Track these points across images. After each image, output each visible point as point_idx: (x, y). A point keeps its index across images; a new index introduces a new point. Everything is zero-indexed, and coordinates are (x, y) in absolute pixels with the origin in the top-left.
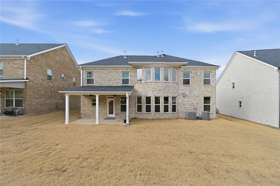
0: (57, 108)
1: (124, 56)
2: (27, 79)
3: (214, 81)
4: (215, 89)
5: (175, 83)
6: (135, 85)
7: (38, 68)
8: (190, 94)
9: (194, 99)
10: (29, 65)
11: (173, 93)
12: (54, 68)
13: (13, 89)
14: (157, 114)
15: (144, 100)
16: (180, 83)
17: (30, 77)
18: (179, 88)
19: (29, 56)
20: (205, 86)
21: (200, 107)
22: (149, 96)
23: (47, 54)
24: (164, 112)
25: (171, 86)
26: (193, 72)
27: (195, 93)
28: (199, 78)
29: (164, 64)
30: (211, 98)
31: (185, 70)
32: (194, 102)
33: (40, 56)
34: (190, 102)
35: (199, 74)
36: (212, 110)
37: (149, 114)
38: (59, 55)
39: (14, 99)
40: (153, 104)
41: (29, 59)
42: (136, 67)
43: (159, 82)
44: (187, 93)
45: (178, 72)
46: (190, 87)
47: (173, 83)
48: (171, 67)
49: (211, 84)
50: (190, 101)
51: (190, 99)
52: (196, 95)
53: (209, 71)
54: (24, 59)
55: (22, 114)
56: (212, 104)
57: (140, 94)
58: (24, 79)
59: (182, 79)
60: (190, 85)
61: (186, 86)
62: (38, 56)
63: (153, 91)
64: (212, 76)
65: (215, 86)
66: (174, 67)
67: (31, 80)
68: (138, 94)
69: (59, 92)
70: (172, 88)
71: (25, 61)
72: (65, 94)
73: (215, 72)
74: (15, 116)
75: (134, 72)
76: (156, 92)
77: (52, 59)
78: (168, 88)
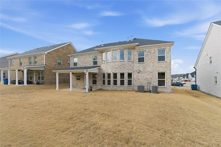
0: (64, 82)
1: (102, 45)
2: (45, 65)
3: (168, 57)
4: (170, 65)
5: (130, 61)
6: (101, 65)
7: (52, 58)
8: (144, 70)
9: (148, 74)
10: (46, 57)
11: (129, 70)
12: (62, 58)
13: (40, 70)
14: (115, 86)
15: (106, 76)
16: (136, 61)
17: (47, 64)
18: (134, 66)
19: (46, 52)
20: (159, 62)
21: (154, 82)
22: (109, 72)
23: (57, 50)
24: (121, 85)
25: (126, 65)
26: (147, 50)
27: (149, 69)
28: (152, 55)
29: (120, 47)
30: (165, 73)
31: (139, 49)
32: (148, 77)
33: (53, 52)
34: (145, 78)
35: (153, 51)
36: (166, 85)
37: (109, 86)
38: (66, 50)
39: (41, 76)
40: (112, 79)
41: (46, 54)
42: (102, 52)
43: (116, 62)
44: (141, 69)
45: (134, 52)
46: (144, 64)
47: (128, 61)
48: (126, 48)
49: (165, 60)
50: (144, 76)
51: (144, 75)
52: (150, 71)
53: (163, 48)
54: (44, 54)
55: (42, 84)
56: (166, 79)
57: (104, 71)
58: (44, 65)
59: (137, 57)
60: (145, 62)
61: (140, 63)
62: (52, 51)
63: (112, 69)
64: (166, 52)
65: (170, 62)
66: (129, 49)
67: (48, 66)
68: (103, 72)
69: (53, 71)
70: (127, 65)
71: (44, 55)
72: (56, 72)
73: (170, 48)
74: (39, 85)
75: (100, 56)
76: (114, 70)
77: (61, 53)
78: (123, 66)
